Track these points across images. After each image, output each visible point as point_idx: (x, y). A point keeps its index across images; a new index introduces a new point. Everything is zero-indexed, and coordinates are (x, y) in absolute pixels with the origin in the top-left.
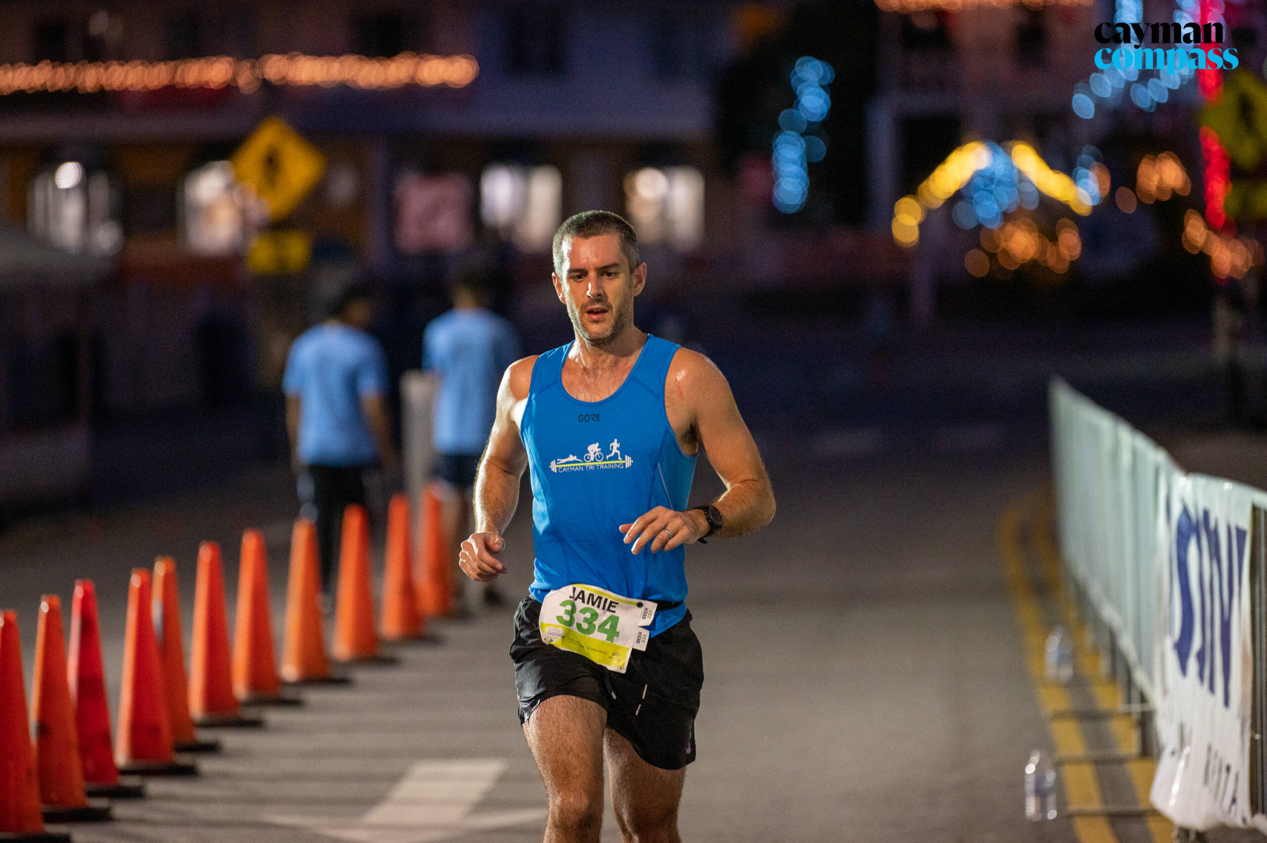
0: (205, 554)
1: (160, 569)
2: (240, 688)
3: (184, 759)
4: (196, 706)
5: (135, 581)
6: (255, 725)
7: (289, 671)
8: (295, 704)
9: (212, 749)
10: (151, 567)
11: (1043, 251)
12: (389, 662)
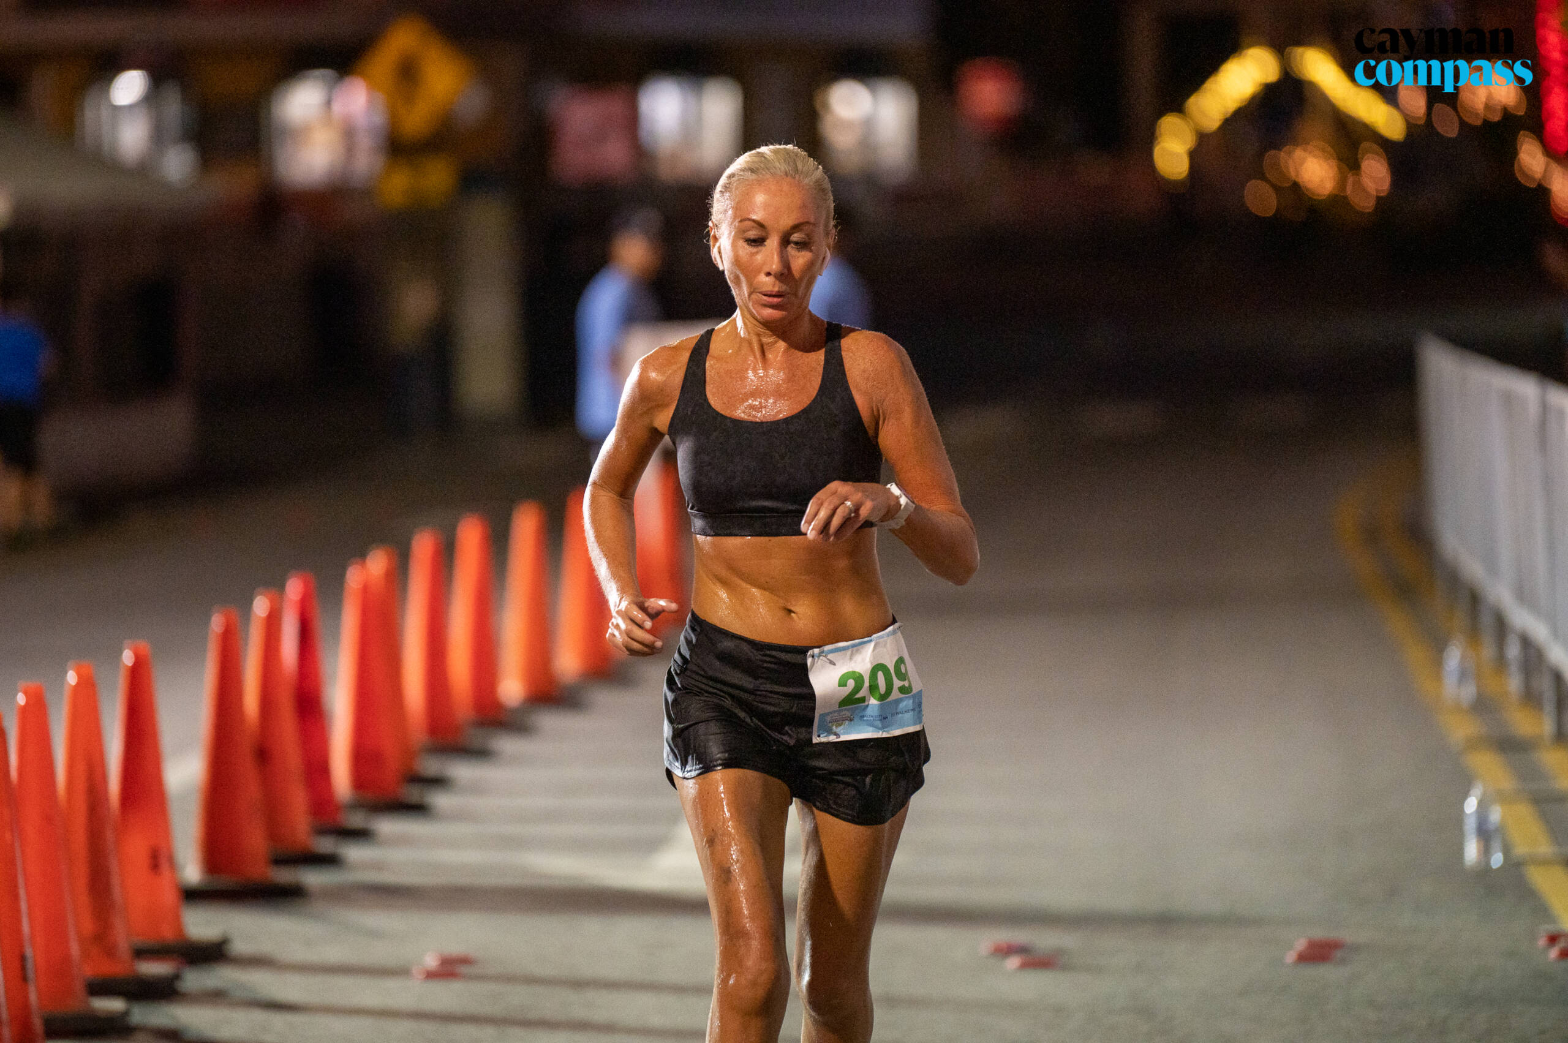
11: (1342, 182)
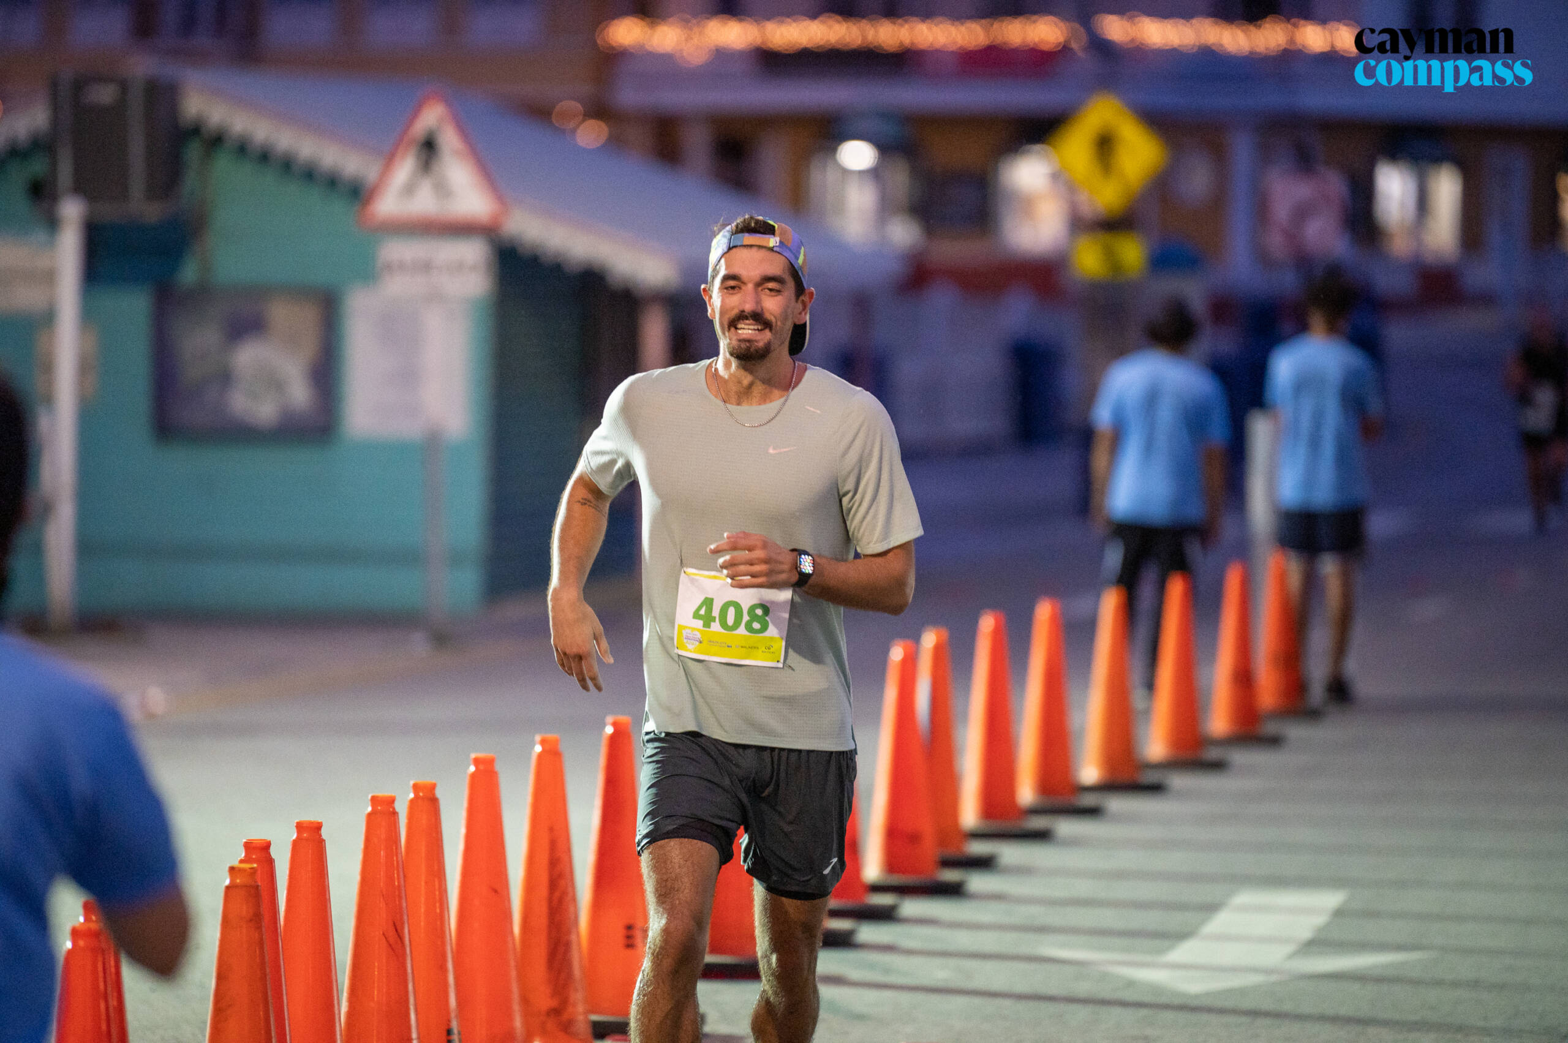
0: (987, 623)
1: (929, 640)
2: (1026, 793)
3: (950, 875)
4: (969, 815)
5: (897, 654)
6: (1042, 836)
7: (1089, 772)
8: (1093, 812)
9: (984, 863)
10: (917, 639)
12: (1217, 766)
